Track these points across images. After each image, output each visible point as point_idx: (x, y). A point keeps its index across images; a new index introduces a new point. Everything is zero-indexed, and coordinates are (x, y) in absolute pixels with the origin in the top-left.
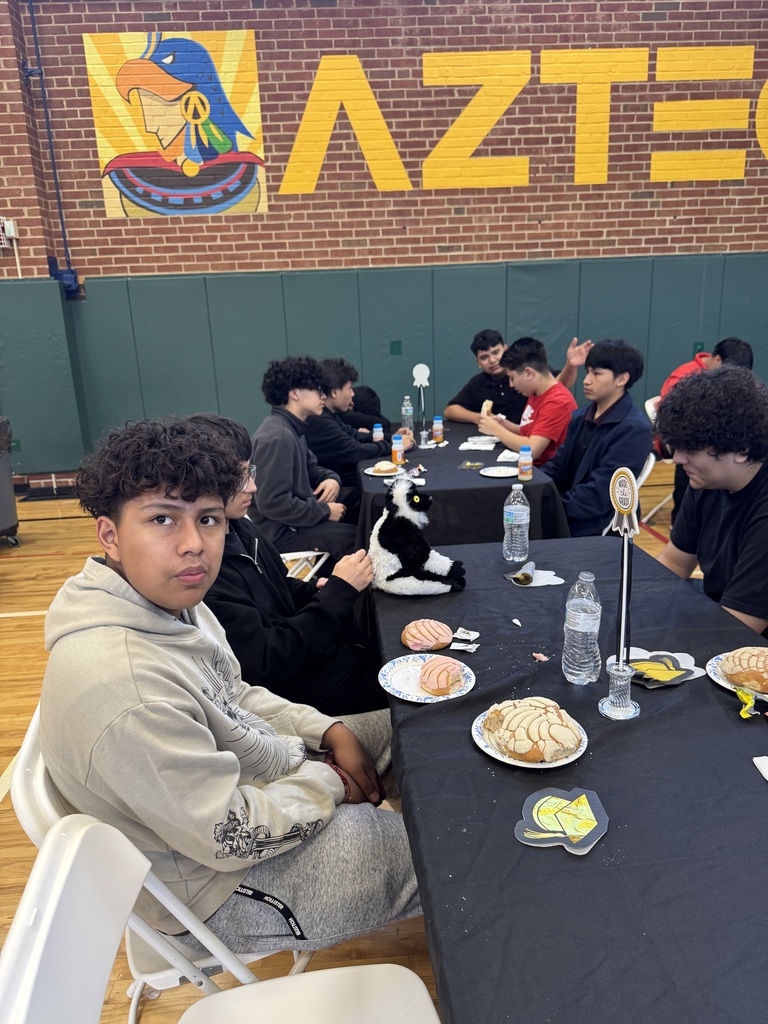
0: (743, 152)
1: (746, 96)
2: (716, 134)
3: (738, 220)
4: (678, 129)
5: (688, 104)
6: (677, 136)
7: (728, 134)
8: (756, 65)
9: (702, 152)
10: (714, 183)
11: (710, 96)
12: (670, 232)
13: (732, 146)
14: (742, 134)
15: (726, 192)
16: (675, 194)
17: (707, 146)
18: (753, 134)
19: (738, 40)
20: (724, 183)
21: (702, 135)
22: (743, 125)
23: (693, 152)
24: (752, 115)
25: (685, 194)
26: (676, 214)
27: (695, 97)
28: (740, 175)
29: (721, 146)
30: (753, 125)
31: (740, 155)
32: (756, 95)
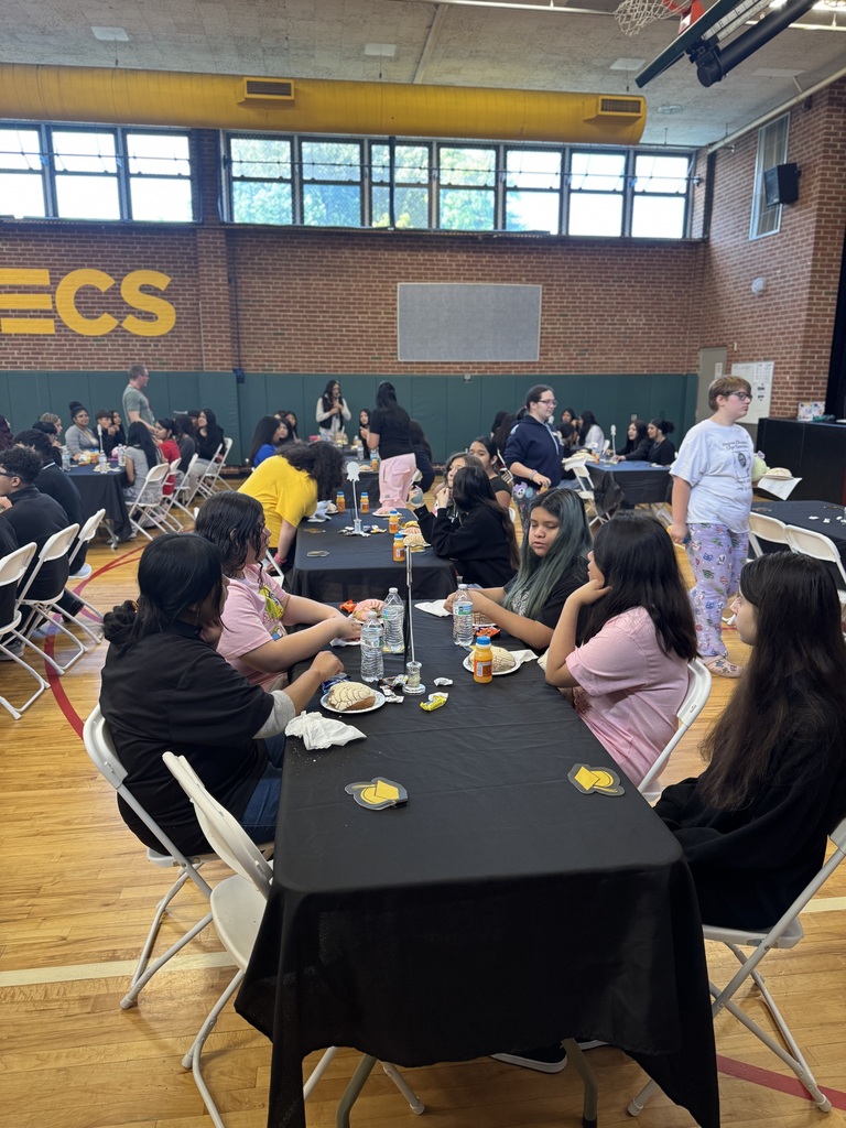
0: (52, 320)
1: (48, 293)
2: (35, 311)
3: (56, 354)
4: (14, 308)
5: (16, 295)
6: (14, 311)
7: (41, 311)
8: (51, 279)
9: (28, 319)
10: (39, 335)
11: (29, 292)
12: (18, 358)
13: (45, 317)
14: (50, 312)
15: (46, 340)
16: (18, 340)
17: (31, 317)
18: (56, 312)
19: (39, 266)
20: (44, 335)
21: (28, 311)
22: (50, 307)
23: (24, 319)
24: (54, 302)
25: (23, 340)
26: (20, 349)
27: (19, 292)
28: (53, 332)
29: (39, 317)
30: (55, 307)
31: (51, 322)
32: (54, 293)
